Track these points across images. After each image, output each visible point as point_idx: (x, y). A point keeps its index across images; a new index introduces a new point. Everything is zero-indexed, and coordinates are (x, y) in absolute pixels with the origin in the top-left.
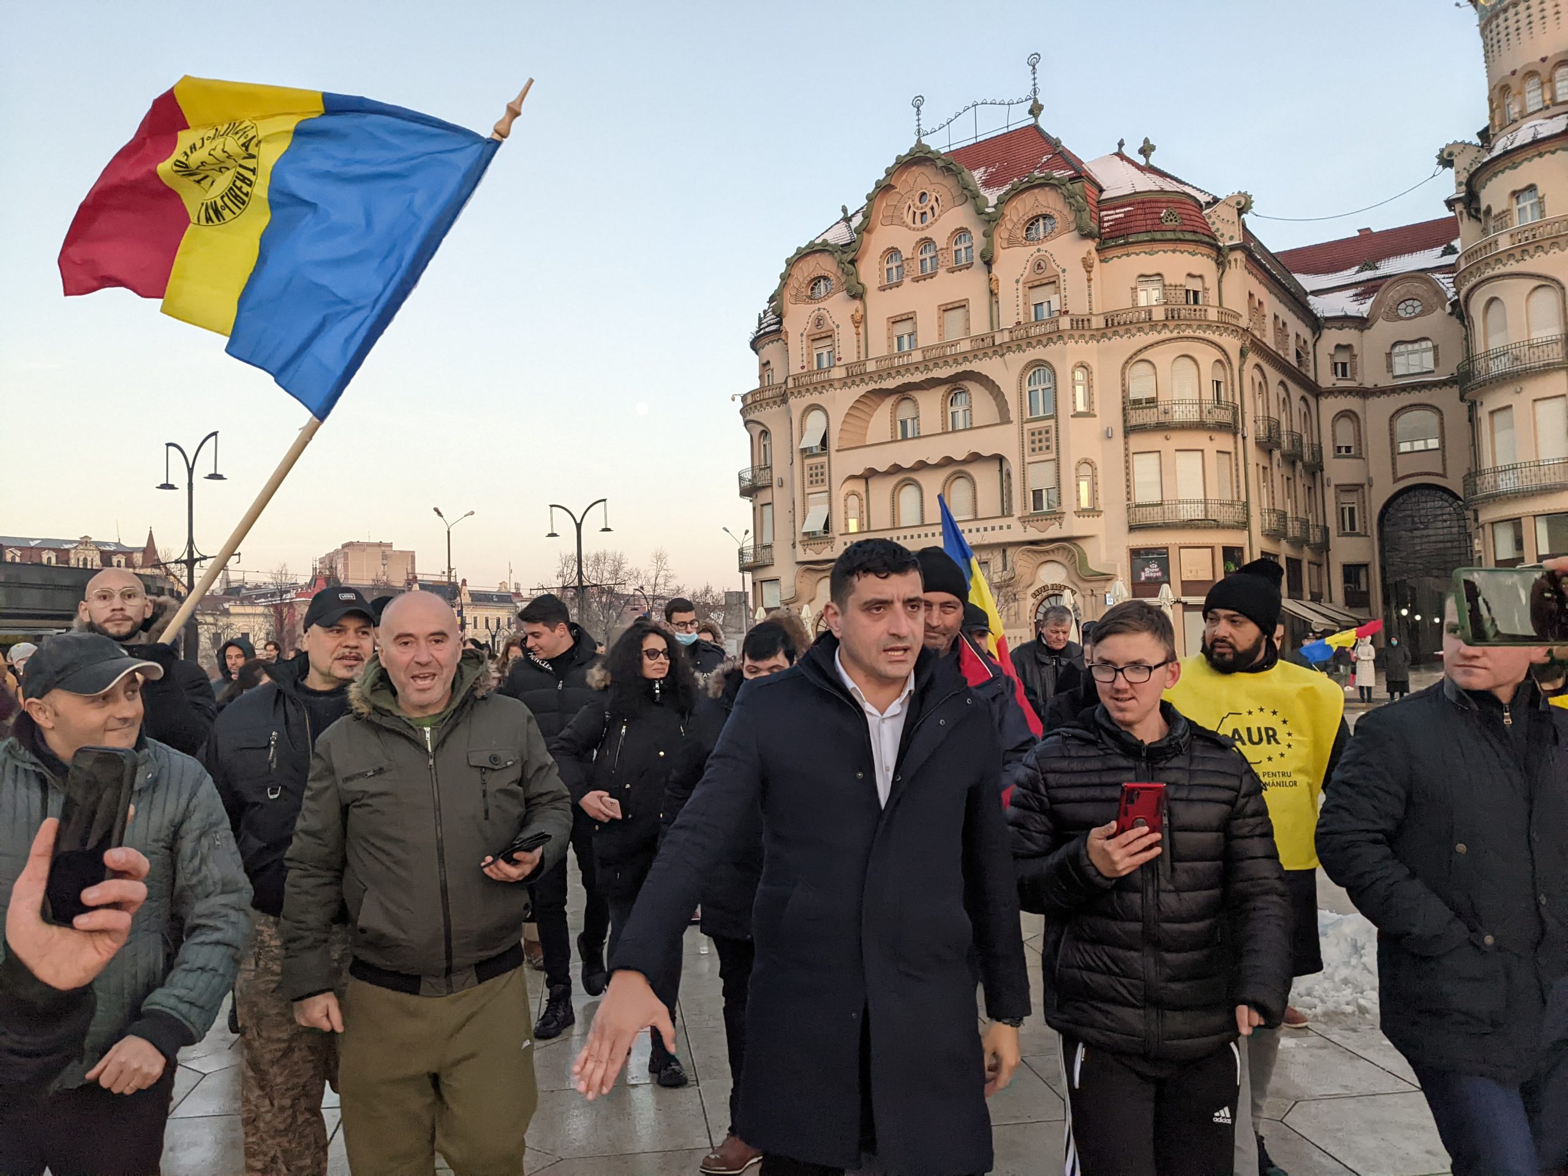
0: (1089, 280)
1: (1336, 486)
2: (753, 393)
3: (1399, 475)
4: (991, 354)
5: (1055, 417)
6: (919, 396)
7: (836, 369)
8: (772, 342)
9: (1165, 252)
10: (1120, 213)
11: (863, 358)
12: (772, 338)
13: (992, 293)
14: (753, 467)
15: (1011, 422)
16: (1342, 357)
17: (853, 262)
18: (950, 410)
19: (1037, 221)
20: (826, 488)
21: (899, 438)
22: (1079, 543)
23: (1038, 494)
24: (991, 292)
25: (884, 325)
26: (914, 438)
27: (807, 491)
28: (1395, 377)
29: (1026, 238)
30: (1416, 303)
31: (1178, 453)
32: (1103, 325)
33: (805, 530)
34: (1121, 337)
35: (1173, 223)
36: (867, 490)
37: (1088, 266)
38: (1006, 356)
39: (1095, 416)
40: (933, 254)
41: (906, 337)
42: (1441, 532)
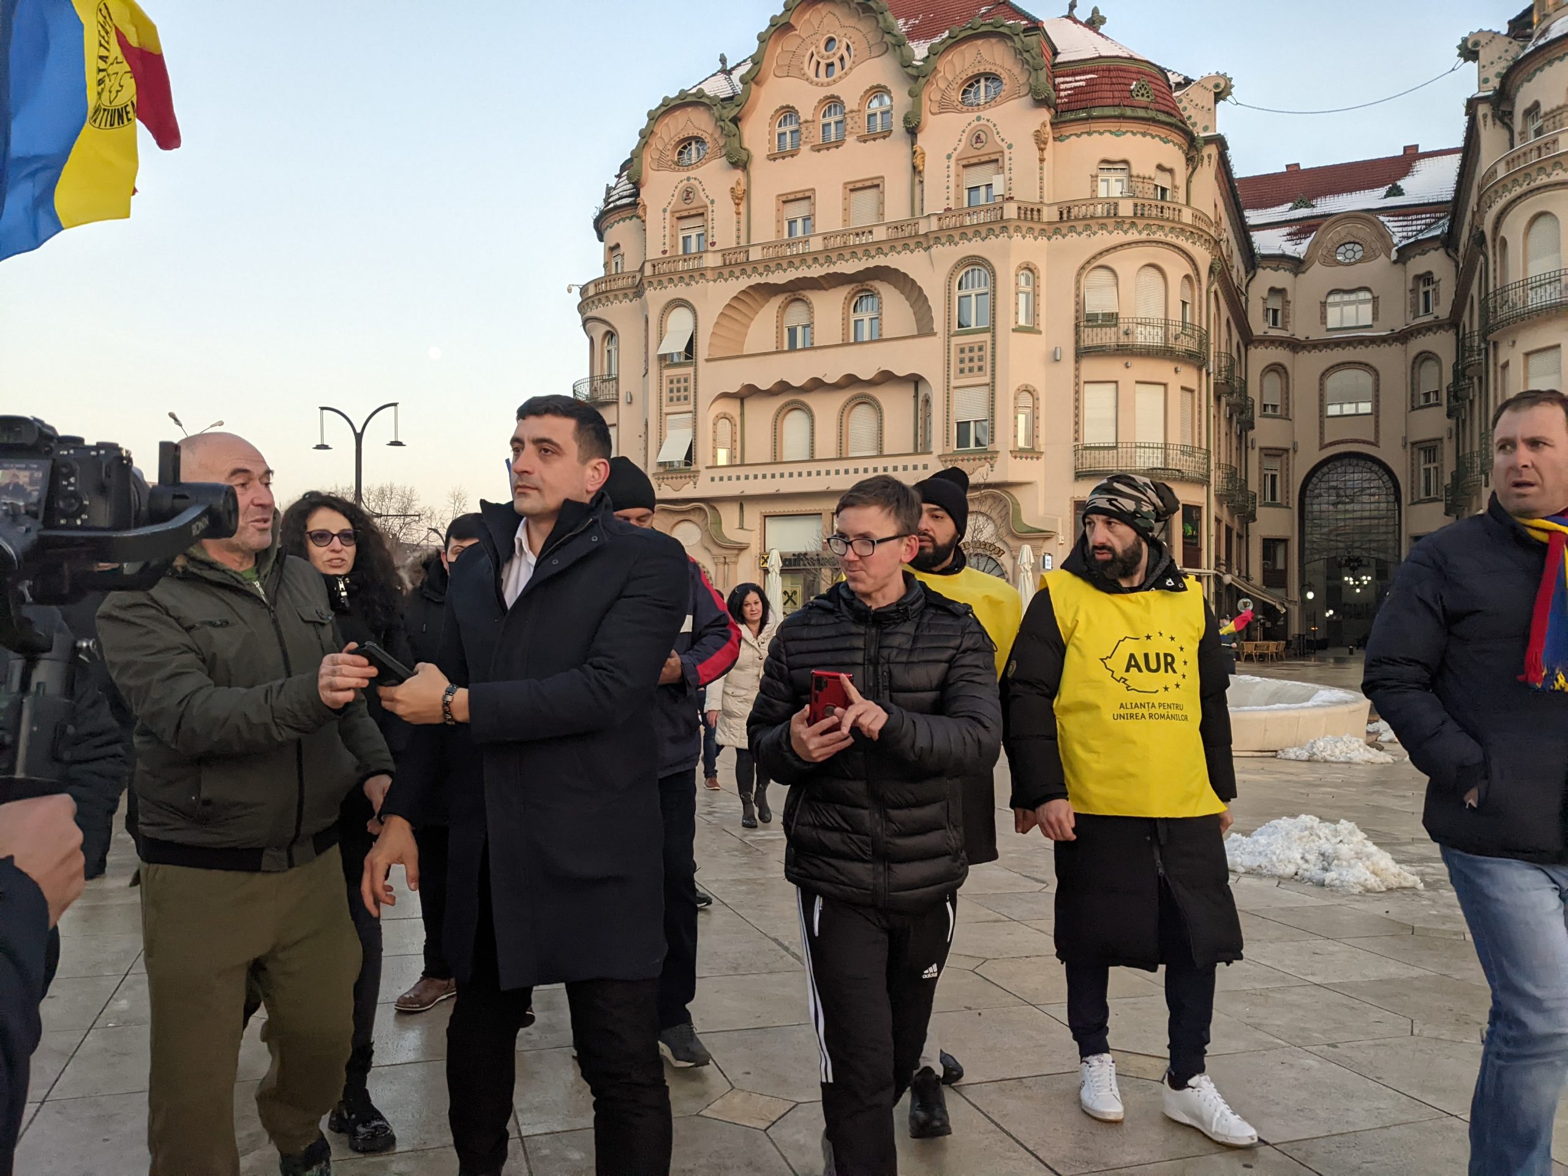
0: (1042, 160)
1: (1261, 449)
2: (596, 283)
3: (1327, 441)
4: (912, 247)
5: (992, 330)
6: (816, 298)
7: (710, 255)
8: (624, 220)
9: (1134, 134)
10: (1080, 81)
11: (743, 243)
12: (624, 215)
13: (916, 170)
14: (592, 377)
15: (935, 334)
16: (1275, 303)
17: (736, 120)
18: (853, 318)
19: (978, 82)
20: (691, 408)
21: (786, 348)
22: (1013, 491)
23: (963, 427)
24: (914, 168)
25: (772, 204)
26: (804, 349)
27: (665, 410)
28: (1328, 330)
29: (963, 102)
30: (1357, 247)
31: (1138, 386)
32: (1057, 219)
33: (661, 459)
34: (1079, 234)
35: (1145, 99)
36: (742, 414)
37: (1040, 142)
38: (933, 250)
39: (1040, 332)
40: (839, 117)
41: (800, 222)
42: (1367, 507)
